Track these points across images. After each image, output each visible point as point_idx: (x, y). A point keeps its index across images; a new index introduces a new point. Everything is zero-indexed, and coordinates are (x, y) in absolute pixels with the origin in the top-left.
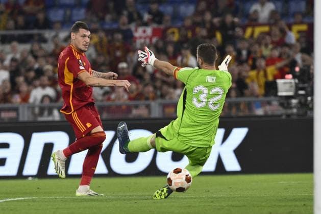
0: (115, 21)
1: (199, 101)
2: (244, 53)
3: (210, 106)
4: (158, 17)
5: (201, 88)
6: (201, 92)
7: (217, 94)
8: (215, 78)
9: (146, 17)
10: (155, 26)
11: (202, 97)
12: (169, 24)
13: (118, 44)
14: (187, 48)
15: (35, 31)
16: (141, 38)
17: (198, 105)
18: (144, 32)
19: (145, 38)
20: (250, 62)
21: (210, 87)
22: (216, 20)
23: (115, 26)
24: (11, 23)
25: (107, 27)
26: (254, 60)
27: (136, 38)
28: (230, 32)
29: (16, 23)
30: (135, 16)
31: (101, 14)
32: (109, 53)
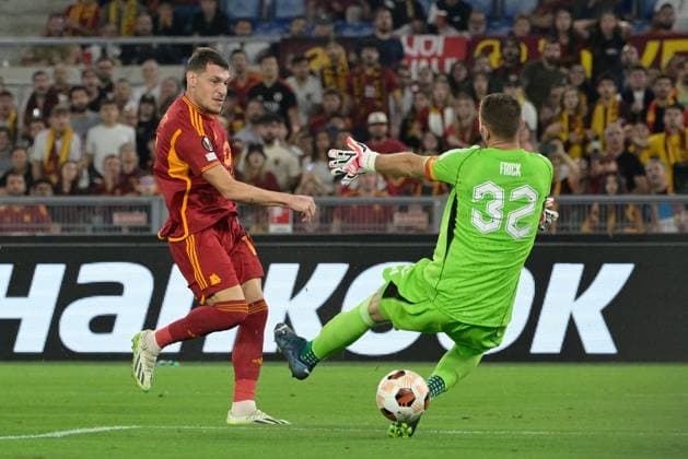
0: (367, 20)
1: (487, 217)
2: (639, 96)
3: (510, 229)
4: (458, 15)
5: (489, 187)
6: (489, 197)
7: (524, 202)
8: (518, 166)
9: (434, 13)
10: (453, 33)
11: (493, 208)
12: (482, 29)
13: (369, 71)
14: (517, 84)
15: (196, 39)
16: (420, 57)
17: (484, 227)
18: (428, 45)
19: (429, 59)
20: (651, 117)
21: (509, 185)
22: (581, 25)
23: (367, 32)
24: (146, 20)
25: (349, 33)
26: (660, 112)
27: (410, 58)
28: (611, 51)
29: (155, 20)
30: (410, 12)
31: (337, 6)
32: (350, 90)
